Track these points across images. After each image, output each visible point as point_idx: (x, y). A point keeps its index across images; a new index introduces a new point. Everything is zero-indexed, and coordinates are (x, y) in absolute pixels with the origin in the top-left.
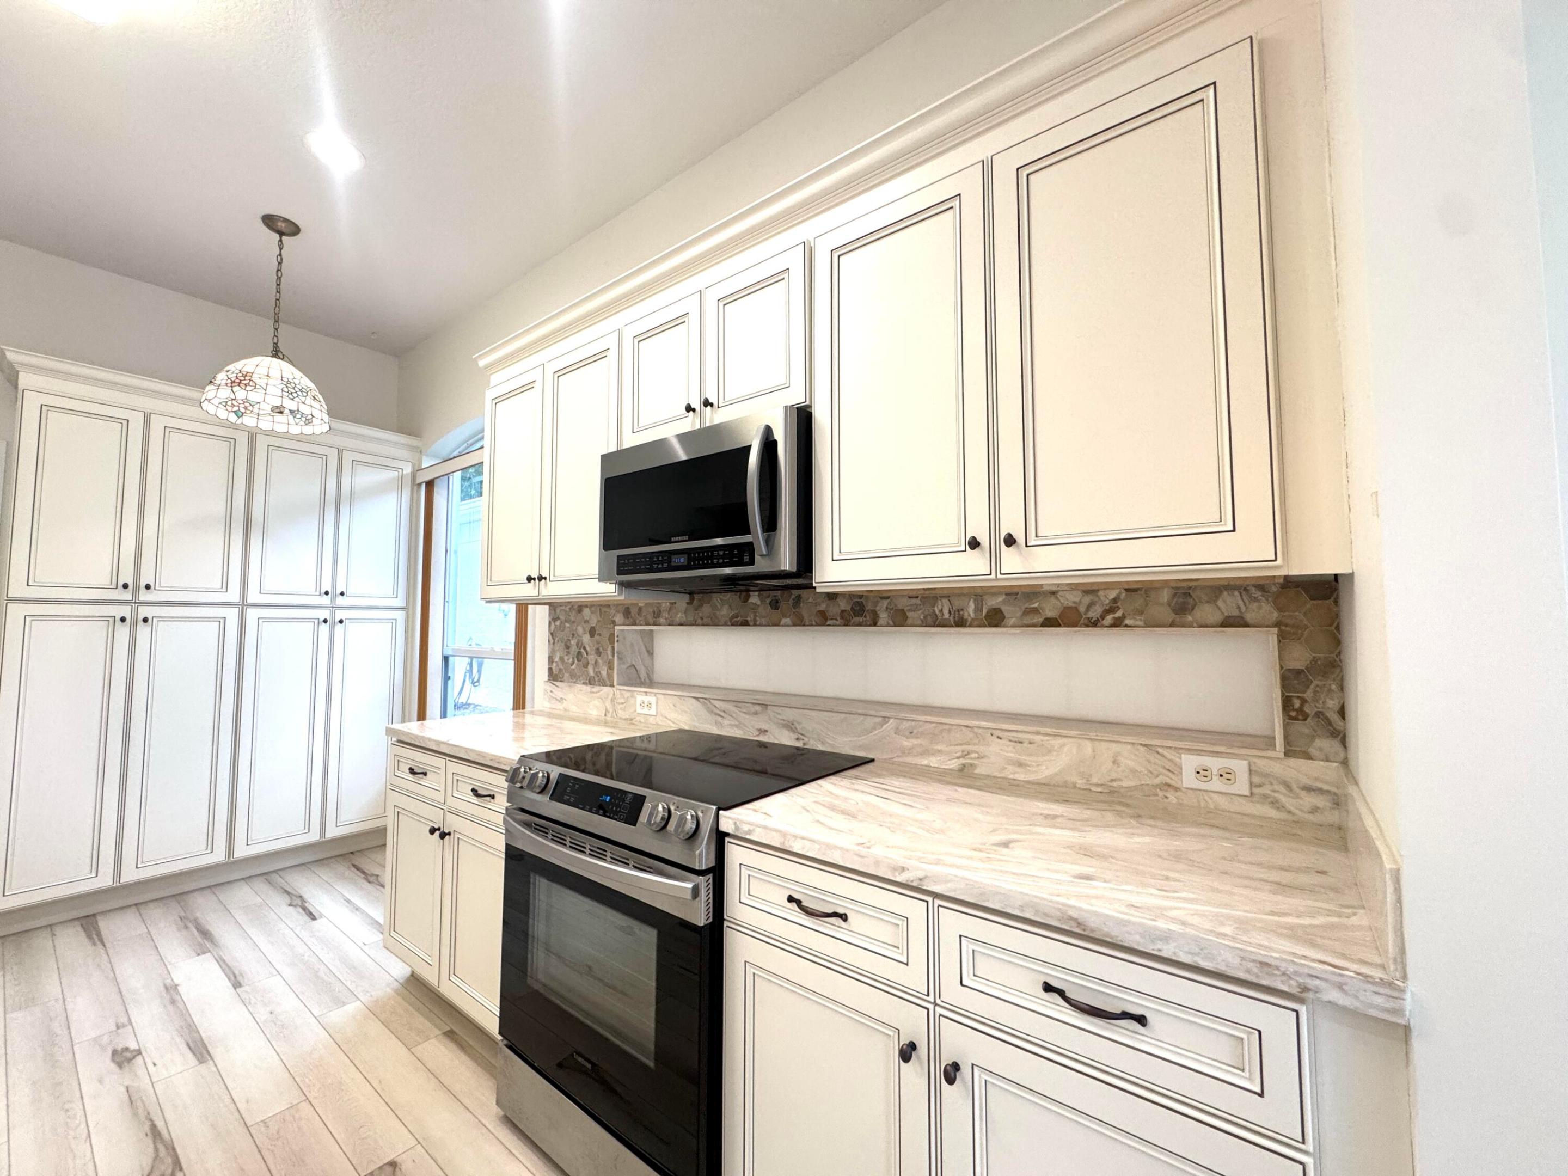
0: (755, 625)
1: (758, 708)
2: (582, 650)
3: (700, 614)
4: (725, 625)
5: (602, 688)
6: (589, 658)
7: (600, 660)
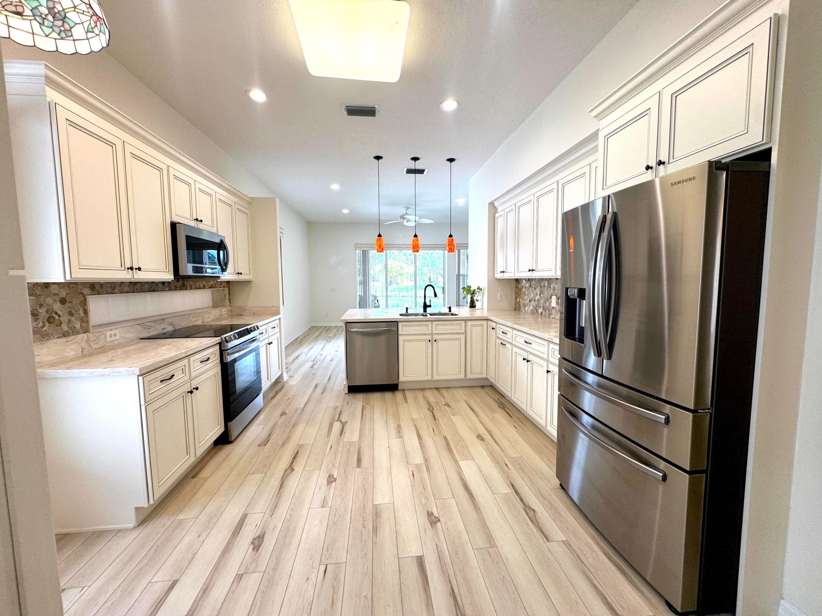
0: (158, 291)
1: (162, 321)
3: (136, 287)
4: (148, 292)
5: (76, 336)
6: (62, 319)
7: (73, 319)
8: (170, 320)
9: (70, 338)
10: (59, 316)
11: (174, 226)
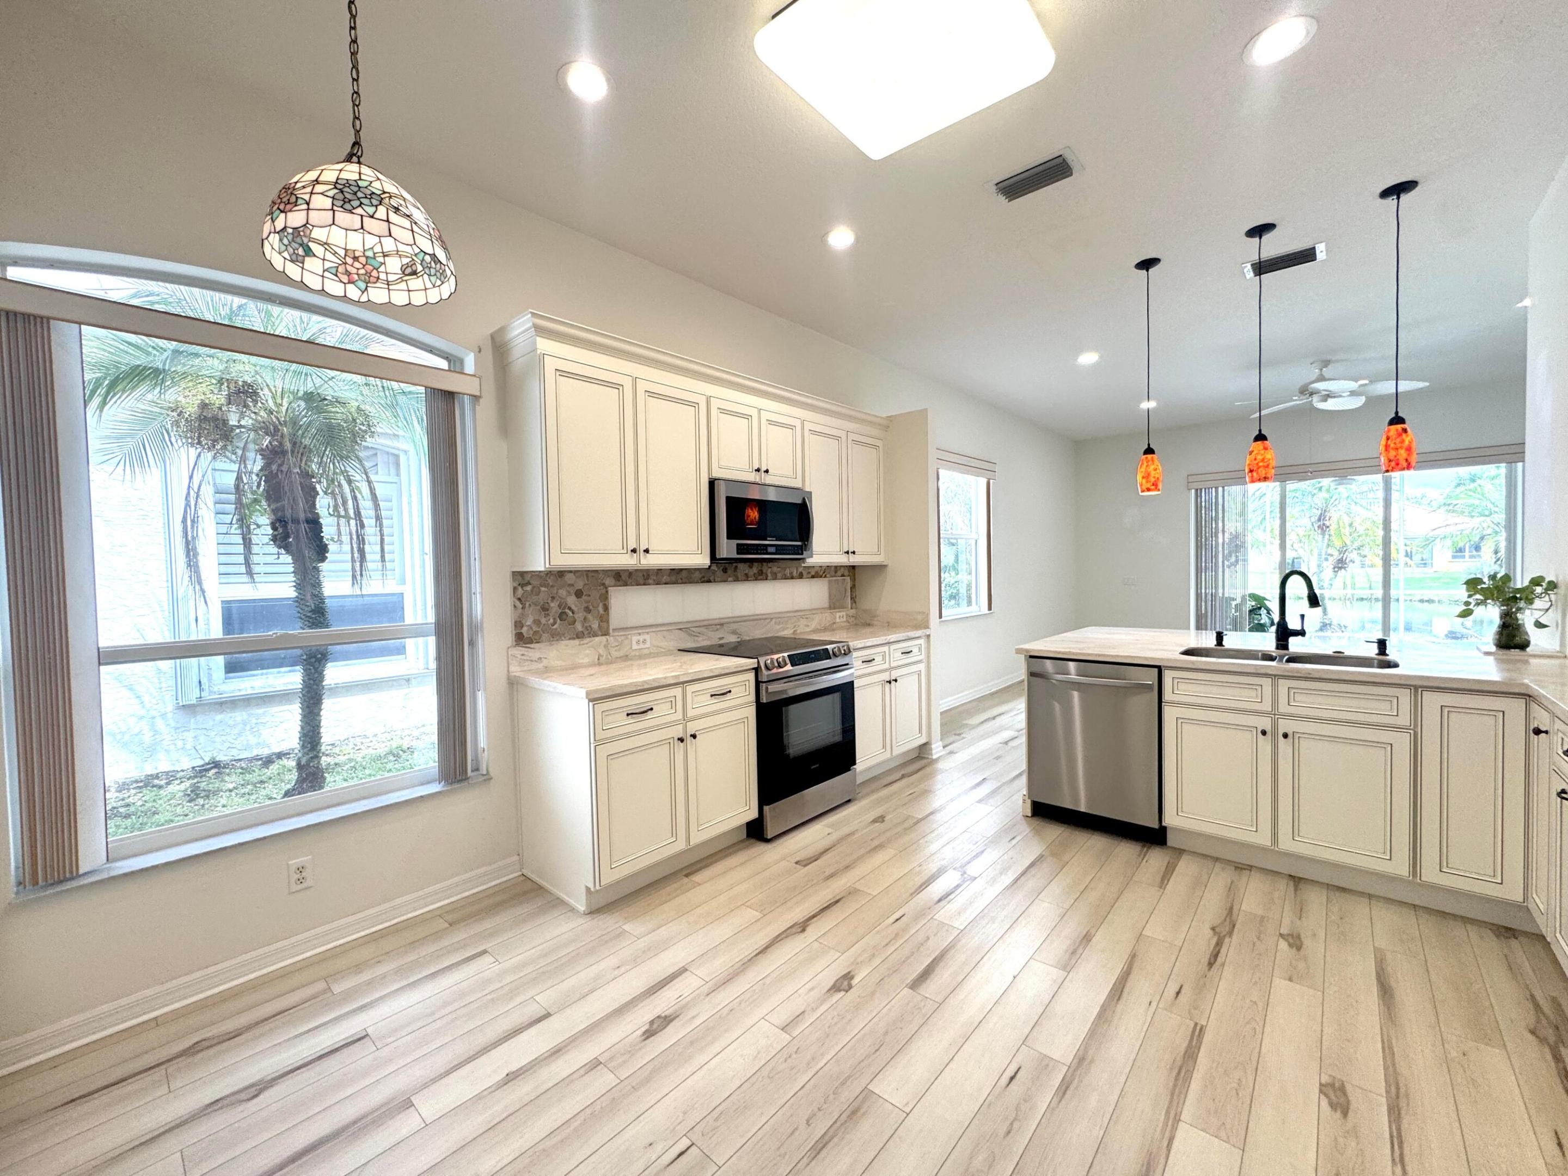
0: (715, 582)
1: (718, 627)
2: (567, 611)
4: (697, 582)
5: (593, 638)
6: (576, 616)
7: (590, 617)
8: (734, 626)
9: (586, 641)
10: (573, 613)
11: (712, 483)
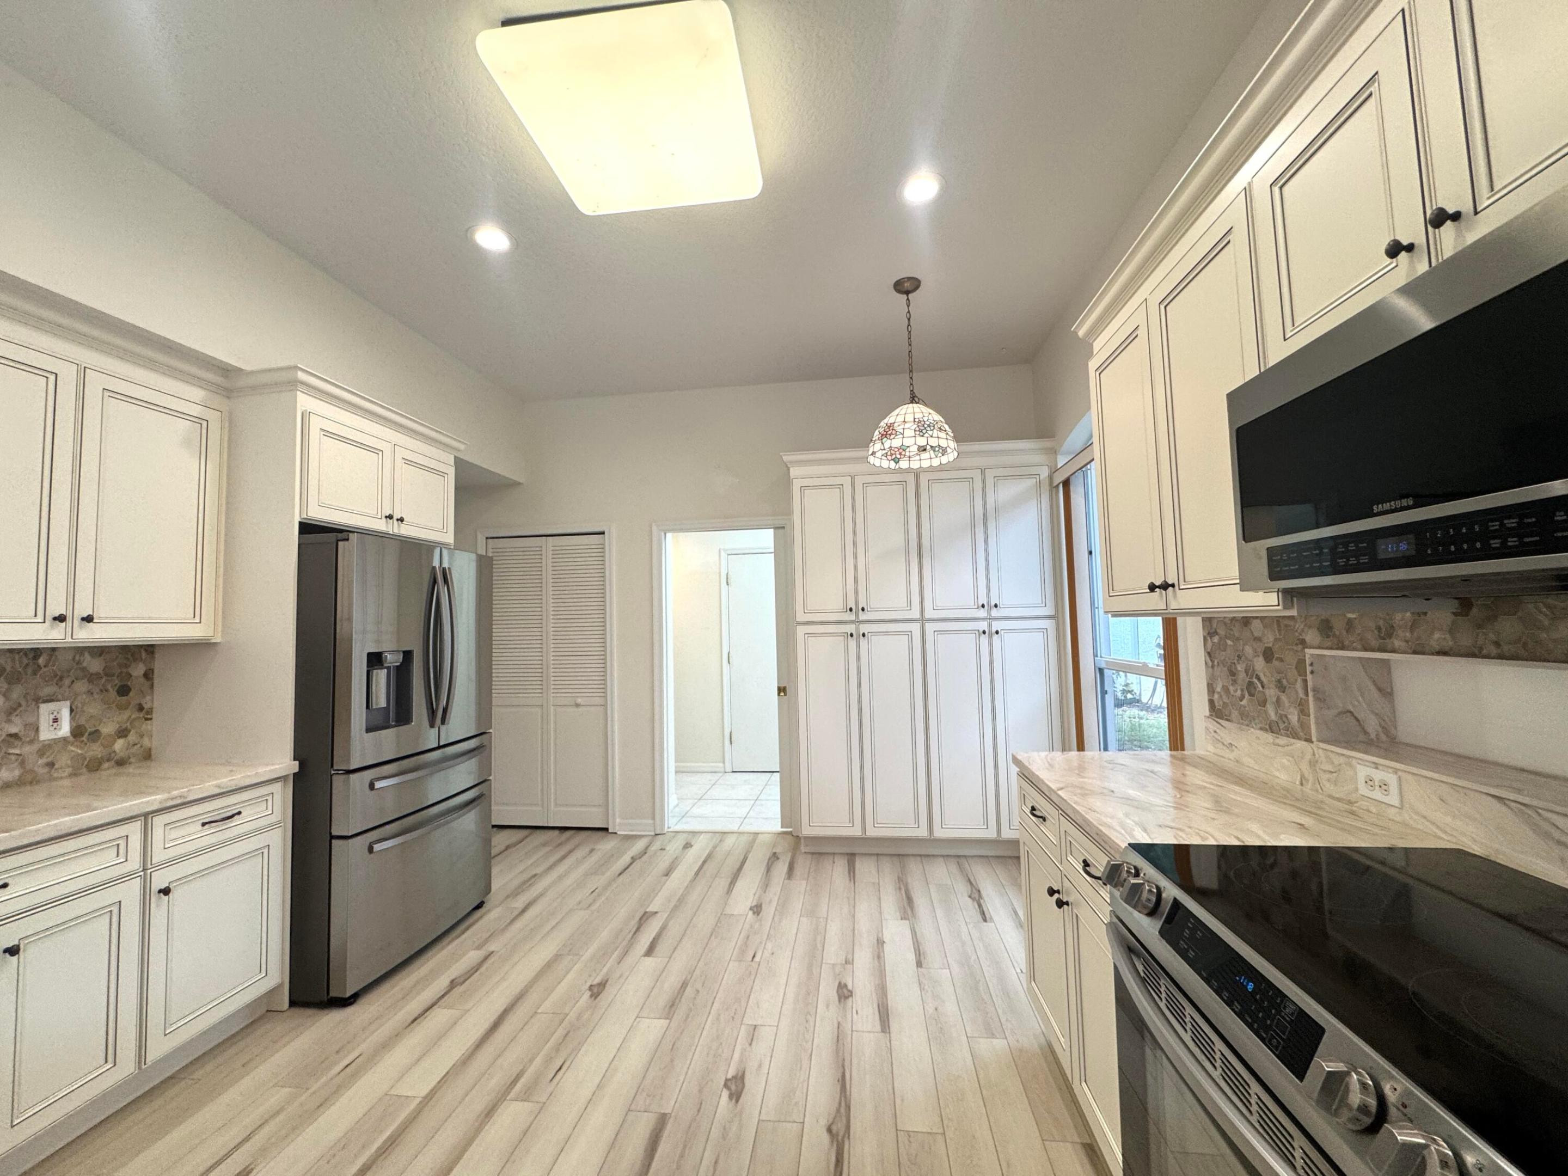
2: (1256, 681)
5: (1293, 741)
6: (1267, 692)
7: (1284, 697)
9: (1283, 740)
10: (1263, 687)
